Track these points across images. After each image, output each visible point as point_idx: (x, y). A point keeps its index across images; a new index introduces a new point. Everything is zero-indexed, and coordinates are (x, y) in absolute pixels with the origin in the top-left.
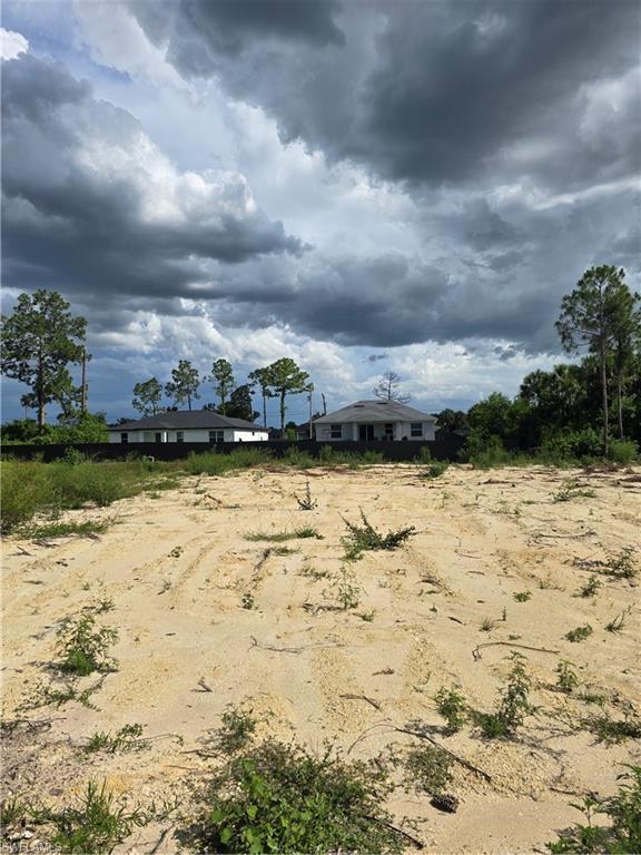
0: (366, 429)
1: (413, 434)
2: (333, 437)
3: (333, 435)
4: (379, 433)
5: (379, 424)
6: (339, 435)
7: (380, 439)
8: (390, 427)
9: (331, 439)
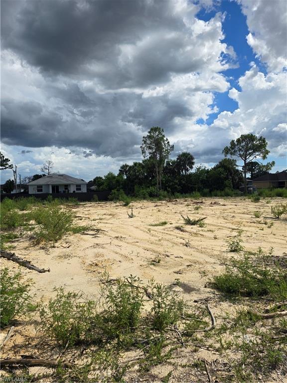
0: (55, 188)
1: (77, 189)
3: (38, 191)
4: (61, 190)
5: (61, 185)
6: (41, 191)
8: (66, 186)
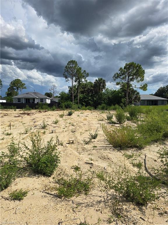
0: (27, 100)
1: (41, 101)
2: (18, 102)
3: (18, 101)
4: (31, 101)
5: (31, 98)
6: (20, 101)
7: (31, 103)
8: (34, 99)
9: (17, 102)
